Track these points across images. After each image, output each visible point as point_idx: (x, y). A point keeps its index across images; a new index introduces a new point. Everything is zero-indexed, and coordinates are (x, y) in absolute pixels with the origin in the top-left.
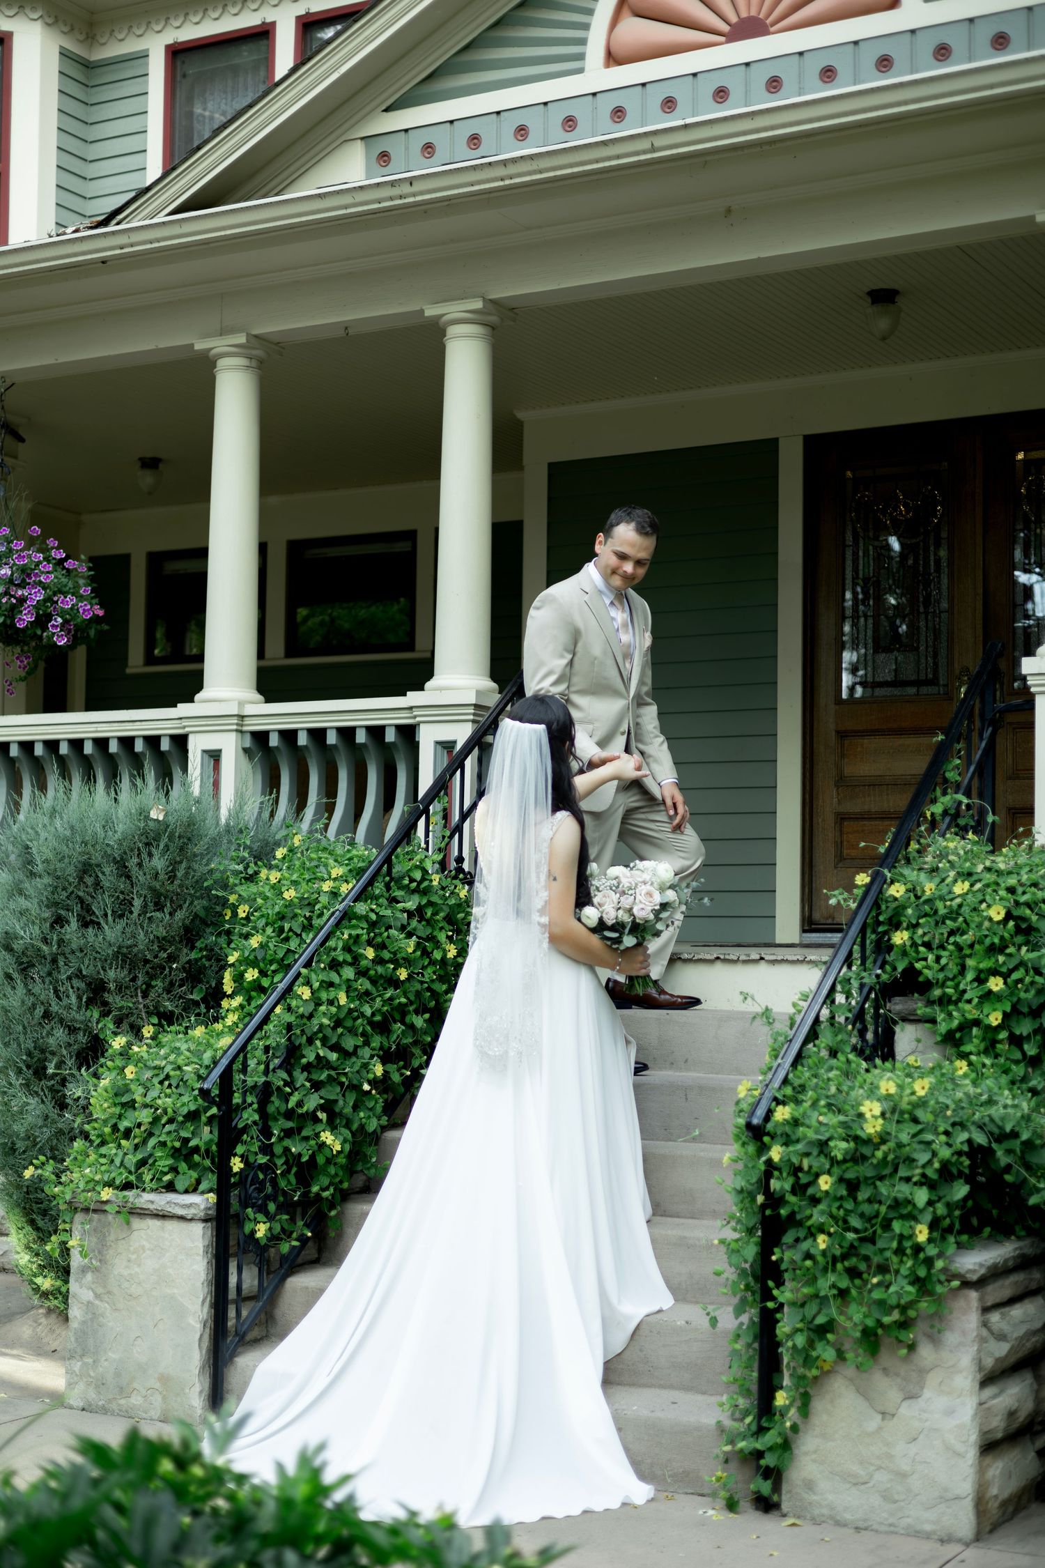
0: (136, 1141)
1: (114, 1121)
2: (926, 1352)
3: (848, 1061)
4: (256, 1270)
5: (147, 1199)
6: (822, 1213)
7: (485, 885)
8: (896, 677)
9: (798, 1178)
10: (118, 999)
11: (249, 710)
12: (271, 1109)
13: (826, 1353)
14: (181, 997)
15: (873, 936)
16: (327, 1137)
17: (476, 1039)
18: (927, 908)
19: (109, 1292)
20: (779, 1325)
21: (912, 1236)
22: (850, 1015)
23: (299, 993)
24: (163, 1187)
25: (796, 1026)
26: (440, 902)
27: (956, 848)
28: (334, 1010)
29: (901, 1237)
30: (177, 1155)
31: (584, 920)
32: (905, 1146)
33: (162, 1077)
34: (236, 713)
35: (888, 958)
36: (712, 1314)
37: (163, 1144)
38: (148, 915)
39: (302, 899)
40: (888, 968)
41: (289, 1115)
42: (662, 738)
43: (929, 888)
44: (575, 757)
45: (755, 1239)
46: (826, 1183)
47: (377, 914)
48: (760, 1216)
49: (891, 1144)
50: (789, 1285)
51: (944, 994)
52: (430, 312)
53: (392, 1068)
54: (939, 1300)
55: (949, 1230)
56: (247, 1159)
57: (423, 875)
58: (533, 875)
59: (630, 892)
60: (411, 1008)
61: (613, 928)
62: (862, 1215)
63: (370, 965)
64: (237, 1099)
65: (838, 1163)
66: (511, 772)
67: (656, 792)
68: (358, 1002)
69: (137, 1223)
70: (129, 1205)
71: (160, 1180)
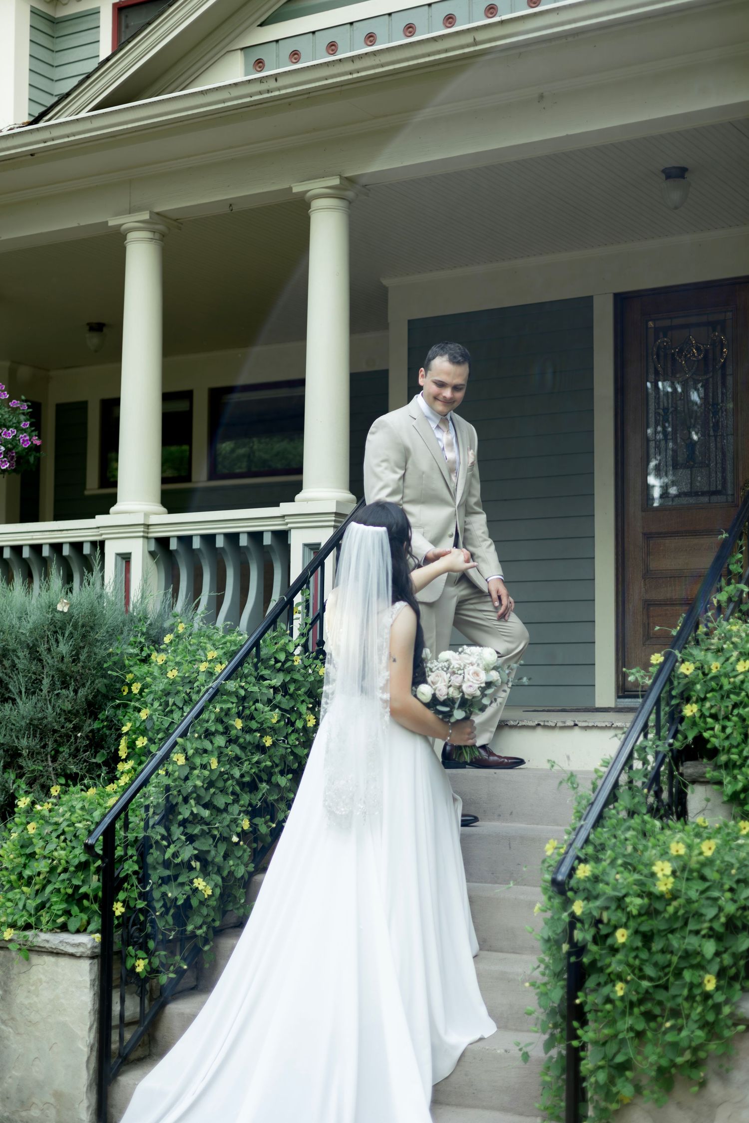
0: (37, 887)
1: (19, 870)
2: (715, 1089)
3: (644, 822)
4: (138, 999)
5: (45, 938)
6: (620, 962)
7: (334, 666)
8: (691, 488)
9: (598, 929)
10: (30, 763)
11: (153, 520)
12: (150, 860)
13: (625, 1090)
14: (85, 761)
15: (667, 709)
16: (200, 883)
17: (325, 800)
18: (714, 685)
19: (13, 1019)
20: (583, 1062)
21: (701, 984)
22: (646, 780)
23: (175, 759)
24: (58, 928)
25: (597, 790)
26: (302, 679)
27: (738, 630)
28: (206, 773)
29: (692, 986)
30: (70, 899)
31: (419, 696)
32: (694, 902)
33: (60, 832)
34: (142, 522)
35: (680, 728)
36: (525, 1050)
37: (58, 891)
38: (56, 692)
39: (183, 678)
40: (680, 736)
41: (167, 864)
42: (490, 541)
43: (715, 666)
44: (412, 556)
45: (562, 983)
46: (623, 935)
47: (246, 690)
48: (565, 962)
49: (681, 901)
50: (592, 1025)
51: (730, 760)
52: (297, 188)
53: (259, 821)
54: (727, 1042)
55: (735, 978)
56: (128, 904)
57: (287, 656)
58: (376, 657)
59: (460, 672)
60: (277, 770)
61: (444, 703)
62: (656, 965)
63: (240, 733)
64: (119, 852)
65: (634, 917)
66: (357, 568)
67: (484, 586)
68: (228, 766)
69: (35, 959)
70: (29, 943)
71: (54, 921)
